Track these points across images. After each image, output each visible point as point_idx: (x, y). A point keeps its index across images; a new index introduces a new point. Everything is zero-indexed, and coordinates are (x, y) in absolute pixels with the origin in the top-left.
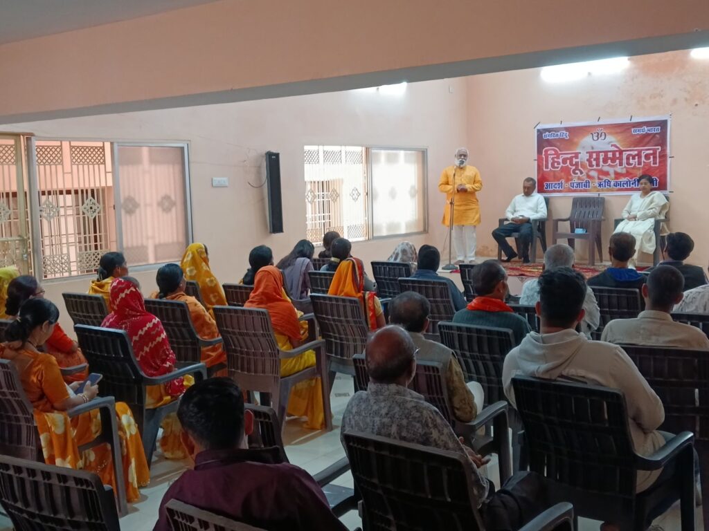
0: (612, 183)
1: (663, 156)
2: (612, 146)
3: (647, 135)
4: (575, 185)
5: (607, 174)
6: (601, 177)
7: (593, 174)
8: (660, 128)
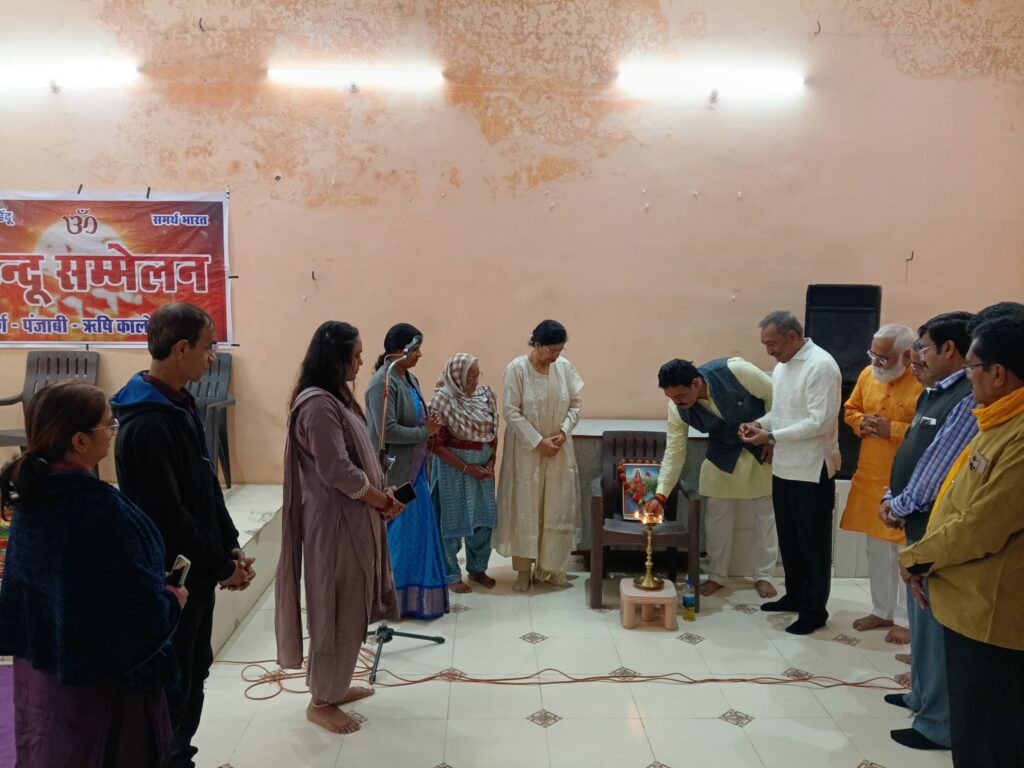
0: (115, 324)
1: (218, 275)
2: (111, 246)
3: (184, 230)
4: (34, 325)
5: (103, 304)
6: (89, 309)
7: (73, 302)
8: (208, 217)
